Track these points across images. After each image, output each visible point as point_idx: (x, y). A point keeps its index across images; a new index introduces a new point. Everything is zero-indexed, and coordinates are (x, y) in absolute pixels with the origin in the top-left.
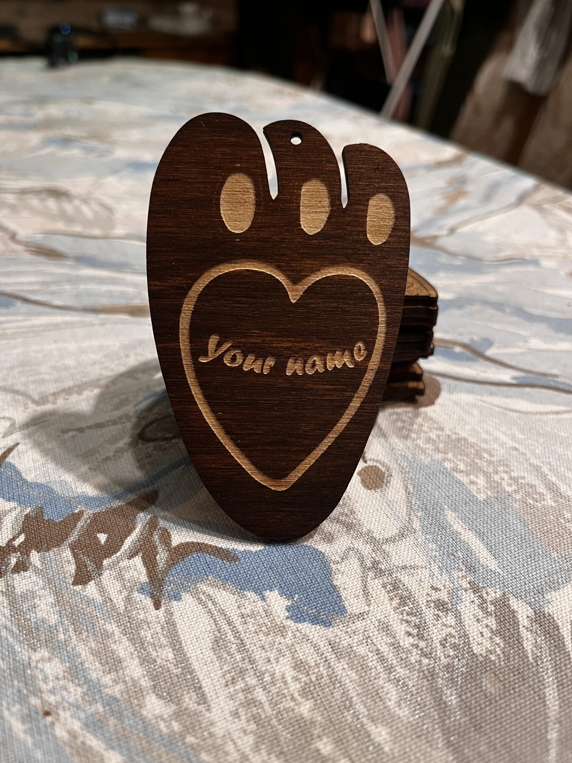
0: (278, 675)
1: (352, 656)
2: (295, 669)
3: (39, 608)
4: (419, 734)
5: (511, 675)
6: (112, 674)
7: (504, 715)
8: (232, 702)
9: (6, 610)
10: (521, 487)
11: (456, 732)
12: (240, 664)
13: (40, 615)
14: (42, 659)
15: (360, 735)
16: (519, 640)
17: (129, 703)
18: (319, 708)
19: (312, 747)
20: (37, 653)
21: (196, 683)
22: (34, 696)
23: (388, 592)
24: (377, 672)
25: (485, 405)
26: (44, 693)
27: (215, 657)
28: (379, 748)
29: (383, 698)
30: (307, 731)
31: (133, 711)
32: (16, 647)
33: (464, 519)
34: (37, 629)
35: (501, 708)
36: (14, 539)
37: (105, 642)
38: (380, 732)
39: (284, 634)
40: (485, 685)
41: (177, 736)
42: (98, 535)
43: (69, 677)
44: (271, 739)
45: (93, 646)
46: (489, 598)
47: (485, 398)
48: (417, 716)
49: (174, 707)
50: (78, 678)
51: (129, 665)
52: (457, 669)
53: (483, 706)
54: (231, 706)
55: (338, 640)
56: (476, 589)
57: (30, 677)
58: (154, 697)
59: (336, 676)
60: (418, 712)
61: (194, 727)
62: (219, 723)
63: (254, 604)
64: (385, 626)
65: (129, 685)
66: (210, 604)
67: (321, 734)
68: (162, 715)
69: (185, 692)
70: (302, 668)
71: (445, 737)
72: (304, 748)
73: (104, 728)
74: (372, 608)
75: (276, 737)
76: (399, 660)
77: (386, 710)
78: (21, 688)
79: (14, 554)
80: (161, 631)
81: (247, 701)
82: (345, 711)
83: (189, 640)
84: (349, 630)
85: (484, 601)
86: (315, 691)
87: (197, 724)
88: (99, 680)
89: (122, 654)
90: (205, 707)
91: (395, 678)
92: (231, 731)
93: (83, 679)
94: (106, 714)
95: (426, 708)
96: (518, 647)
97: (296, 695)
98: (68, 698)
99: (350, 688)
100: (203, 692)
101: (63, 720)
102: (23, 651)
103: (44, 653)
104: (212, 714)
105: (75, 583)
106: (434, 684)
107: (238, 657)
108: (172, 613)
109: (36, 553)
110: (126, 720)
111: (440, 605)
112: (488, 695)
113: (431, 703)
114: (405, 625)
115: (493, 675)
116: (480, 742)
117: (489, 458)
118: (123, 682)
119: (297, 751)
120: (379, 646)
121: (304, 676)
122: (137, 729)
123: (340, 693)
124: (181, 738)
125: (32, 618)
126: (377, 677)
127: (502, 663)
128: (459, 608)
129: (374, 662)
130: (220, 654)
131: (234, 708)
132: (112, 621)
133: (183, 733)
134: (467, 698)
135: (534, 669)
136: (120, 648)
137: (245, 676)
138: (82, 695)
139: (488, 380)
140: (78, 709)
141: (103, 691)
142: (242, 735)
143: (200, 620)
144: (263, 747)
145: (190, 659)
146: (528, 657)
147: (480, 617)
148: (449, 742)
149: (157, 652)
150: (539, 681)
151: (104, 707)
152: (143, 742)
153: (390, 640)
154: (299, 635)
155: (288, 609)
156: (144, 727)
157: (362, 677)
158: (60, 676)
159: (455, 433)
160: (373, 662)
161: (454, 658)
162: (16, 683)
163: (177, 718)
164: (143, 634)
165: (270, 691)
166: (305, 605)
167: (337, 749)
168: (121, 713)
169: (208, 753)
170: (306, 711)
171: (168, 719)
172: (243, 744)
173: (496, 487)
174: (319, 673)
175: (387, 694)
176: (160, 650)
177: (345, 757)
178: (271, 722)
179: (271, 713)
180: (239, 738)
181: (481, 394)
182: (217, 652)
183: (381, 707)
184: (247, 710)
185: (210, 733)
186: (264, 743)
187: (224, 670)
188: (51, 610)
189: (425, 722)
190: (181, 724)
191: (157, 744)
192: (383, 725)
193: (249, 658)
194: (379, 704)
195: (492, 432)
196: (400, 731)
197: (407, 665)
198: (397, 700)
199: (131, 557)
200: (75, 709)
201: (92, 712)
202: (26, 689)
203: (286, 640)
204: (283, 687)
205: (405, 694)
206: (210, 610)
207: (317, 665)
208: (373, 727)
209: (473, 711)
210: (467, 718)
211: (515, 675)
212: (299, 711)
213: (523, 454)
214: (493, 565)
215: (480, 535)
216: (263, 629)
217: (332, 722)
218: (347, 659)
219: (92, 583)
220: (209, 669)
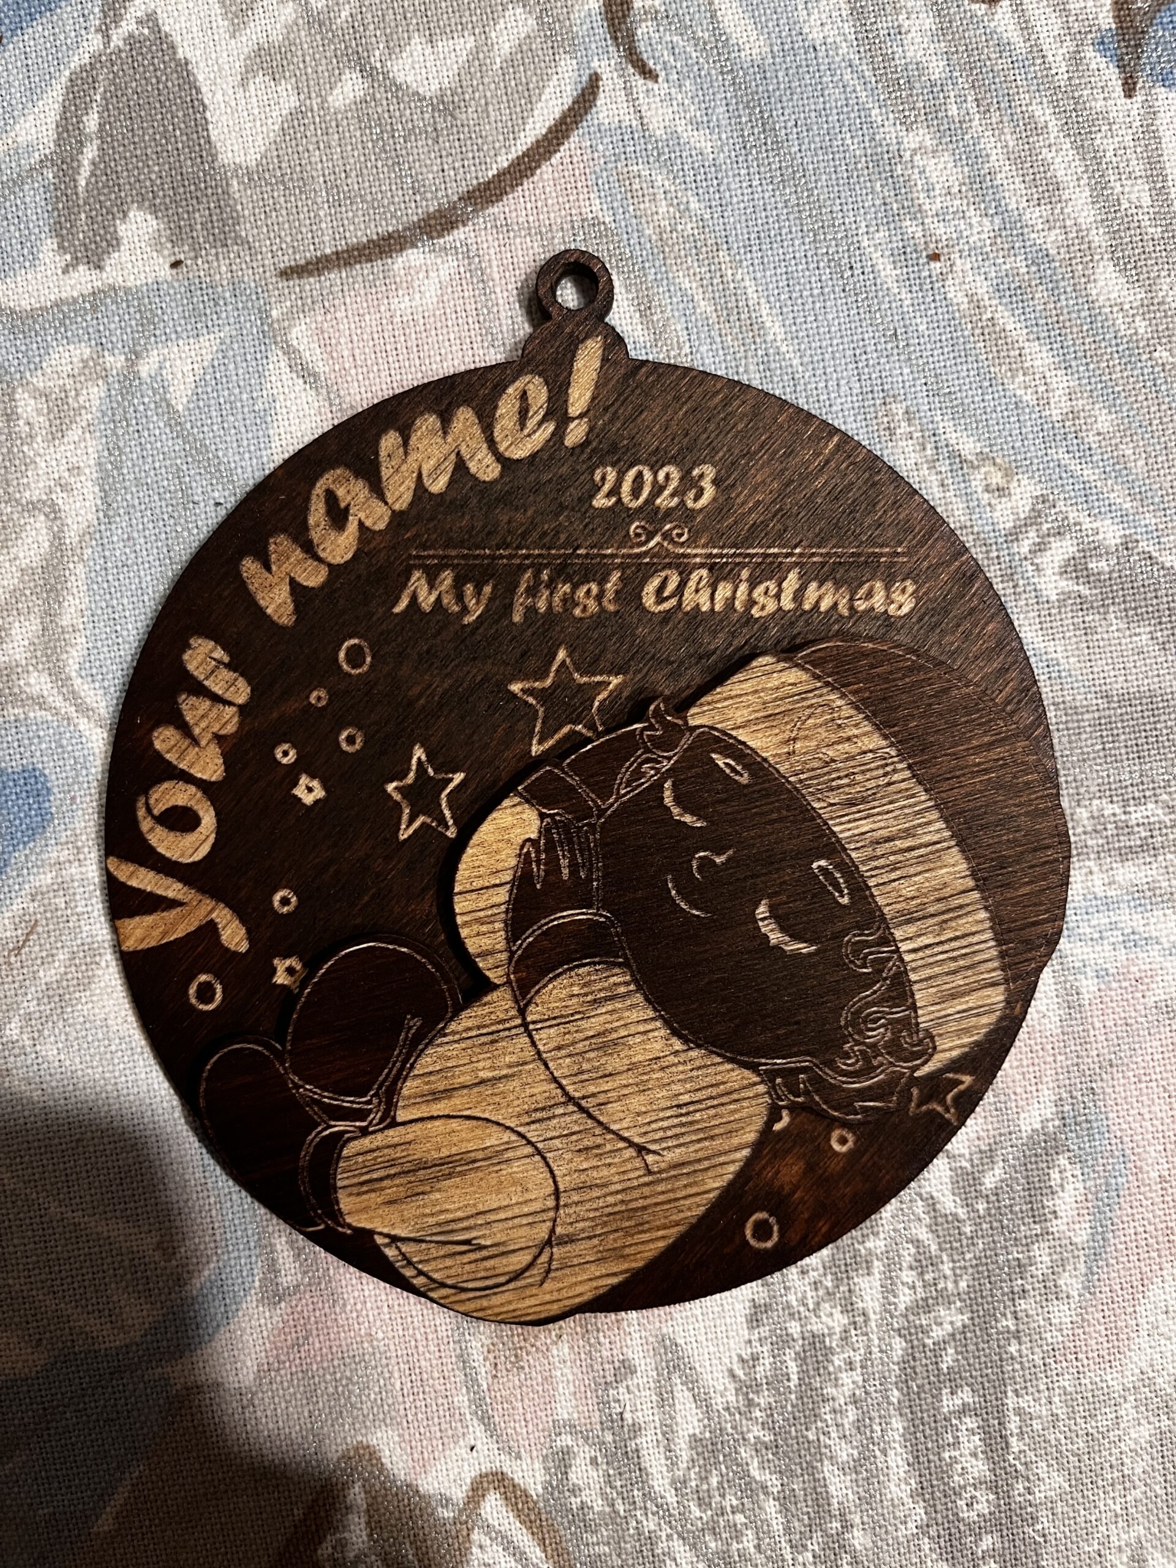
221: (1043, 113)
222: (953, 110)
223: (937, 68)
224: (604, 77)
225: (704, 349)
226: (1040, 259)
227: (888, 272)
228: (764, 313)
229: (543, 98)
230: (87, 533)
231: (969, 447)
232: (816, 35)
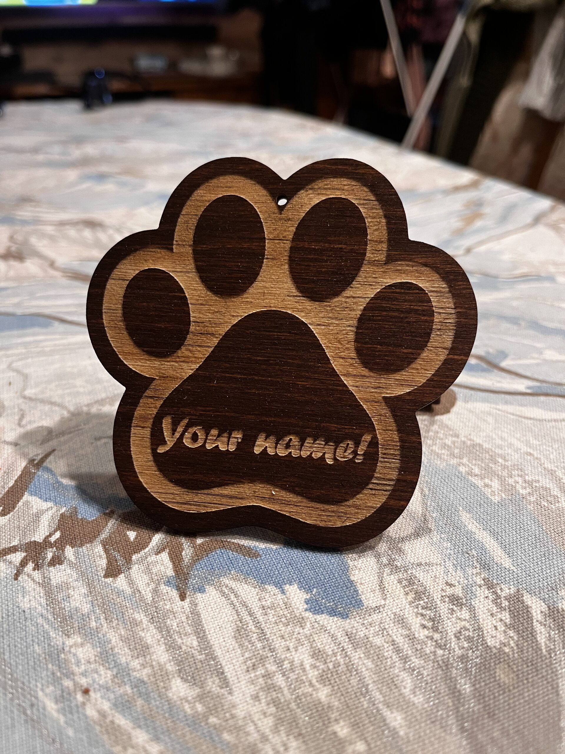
0: (297, 662)
1: (368, 647)
2: (313, 657)
3: (73, 598)
4: (433, 720)
5: (525, 666)
6: (140, 658)
7: (517, 703)
8: (252, 686)
9: (42, 599)
10: (536, 489)
11: (470, 718)
12: (261, 652)
13: (73, 604)
14: (75, 644)
15: (375, 720)
16: (533, 634)
17: (156, 686)
18: (336, 693)
19: (330, 729)
20: (70, 639)
21: (219, 669)
22: (67, 678)
23: (404, 587)
24: (392, 662)
25: (500, 413)
26: (76, 675)
27: (237, 645)
28: (394, 733)
29: (398, 685)
30: (325, 715)
31: (160, 693)
32: (51, 633)
33: (479, 520)
34: (71, 617)
35: (514, 697)
36: (50, 535)
37: (133, 629)
38: (395, 717)
39: (303, 625)
40: (499, 676)
41: (200, 717)
42: (128, 533)
43: (100, 660)
44: (290, 721)
45: (123, 633)
46: (503, 594)
47: (500, 407)
48: (432, 703)
49: (198, 690)
50: (108, 662)
51: (156, 650)
52: (471, 660)
53: (497, 695)
54: (252, 690)
55: (355, 631)
56: (490, 585)
57: (63, 661)
58: (179, 680)
59: (352, 665)
60: (432, 699)
61: (216, 708)
62: (241, 706)
63: (274, 597)
64: (400, 618)
65: (156, 669)
66: (232, 596)
67: (338, 718)
68: (187, 697)
69: (208, 677)
70: (320, 657)
71: (460, 723)
72: (322, 730)
73: (132, 709)
74: (388, 602)
75: (295, 720)
76: (414, 650)
77: (401, 697)
78: (55, 671)
79: (51, 549)
80: (186, 620)
81: (267, 686)
82: (361, 697)
83: (213, 629)
84: (365, 622)
85: (498, 597)
86: (333, 678)
87: (220, 706)
88: (128, 664)
89: (149, 641)
90: (227, 691)
91: (410, 668)
92: (252, 713)
93: (113, 663)
94: (134, 695)
95: (441, 696)
96: (531, 640)
97: (314, 681)
98: (99, 681)
99: (366, 676)
100: (225, 676)
101: (94, 701)
102: (58, 637)
103: (77, 639)
104: (234, 697)
105: (106, 576)
106: (449, 674)
107: (258, 646)
108: (196, 604)
109: (71, 548)
110: (153, 701)
111: (455, 600)
112: (502, 684)
113: (445, 692)
114: (420, 618)
115: (506, 666)
116: (493, 728)
117: (503, 463)
118: (150, 666)
119: (315, 733)
120: (395, 637)
121: (322, 664)
122: (163, 710)
123: (356, 680)
124: (204, 719)
125: (66, 607)
126: (392, 666)
127: (516, 655)
128: (473, 603)
129: (390, 652)
130: (242, 643)
131: (255, 692)
132: (141, 610)
133: (206, 714)
134: (481, 687)
135: (547, 661)
136: (147, 635)
137: (266, 663)
138: (112, 677)
139: (503, 390)
140: (107, 691)
141: (132, 674)
142: (262, 717)
143: (223, 611)
144: (282, 728)
145: (213, 647)
146: (541, 650)
147: (494, 612)
148: (463, 727)
149: (182, 639)
150: (552, 672)
151: (132, 689)
152: (169, 721)
153: (405, 632)
154: (317, 626)
155: (307, 602)
156: (170, 708)
157: (377, 666)
158: (91, 660)
159: (470, 440)
160: (388, 652)
161: (468, 650)
162: (50, 666)
163: (200, 700)
164: (169, 622)
165: (288, 678)
166: (323, 599)
167: (354, 732)
168: (147, 694)
169: (230, 733)
170: (323, 697)
171: (193, 701)
172: (263, 726)
173: (511, 490)
174: (337, 662)
175: (402, 682)
176: (185, 637)
177: (361, 740)
178: (290, 706)
179: (290, 697)
180: (260, 719)
181: (497, 404)
182: (239, 640)
183: (397, 694)
184: (267, 694)
185: (231, 715)
186: (283, 725)
187: (245, 657)
188: (84, 600)
189: (440, 709)
190: (204, 705)
191: (182, 724)
192: (398, 711)
193: (269, 646)
194: (395, 691)
195: (506, 438)
196: (415, 717)
197: (422, 655)
198: (412, 688)
199: (158, 553)
200: (105, 690)
201: (121, 693)
202: (60, 671)
203: (305, 630)
204: (302, 674)
205: (420, 683)
206: (232, 601)
207: (335, 654)
208: (389, 713)
209: (487, 699)
210: (481, 706)
211: (528, 666)
212: (317, 696)
213: (537, 458)
214: (507, 563)
215: (494, 534)
216: (283, 620)
217: (348, 707)
218: (363, 648)
219: (122, 576)
220: (231, 655)
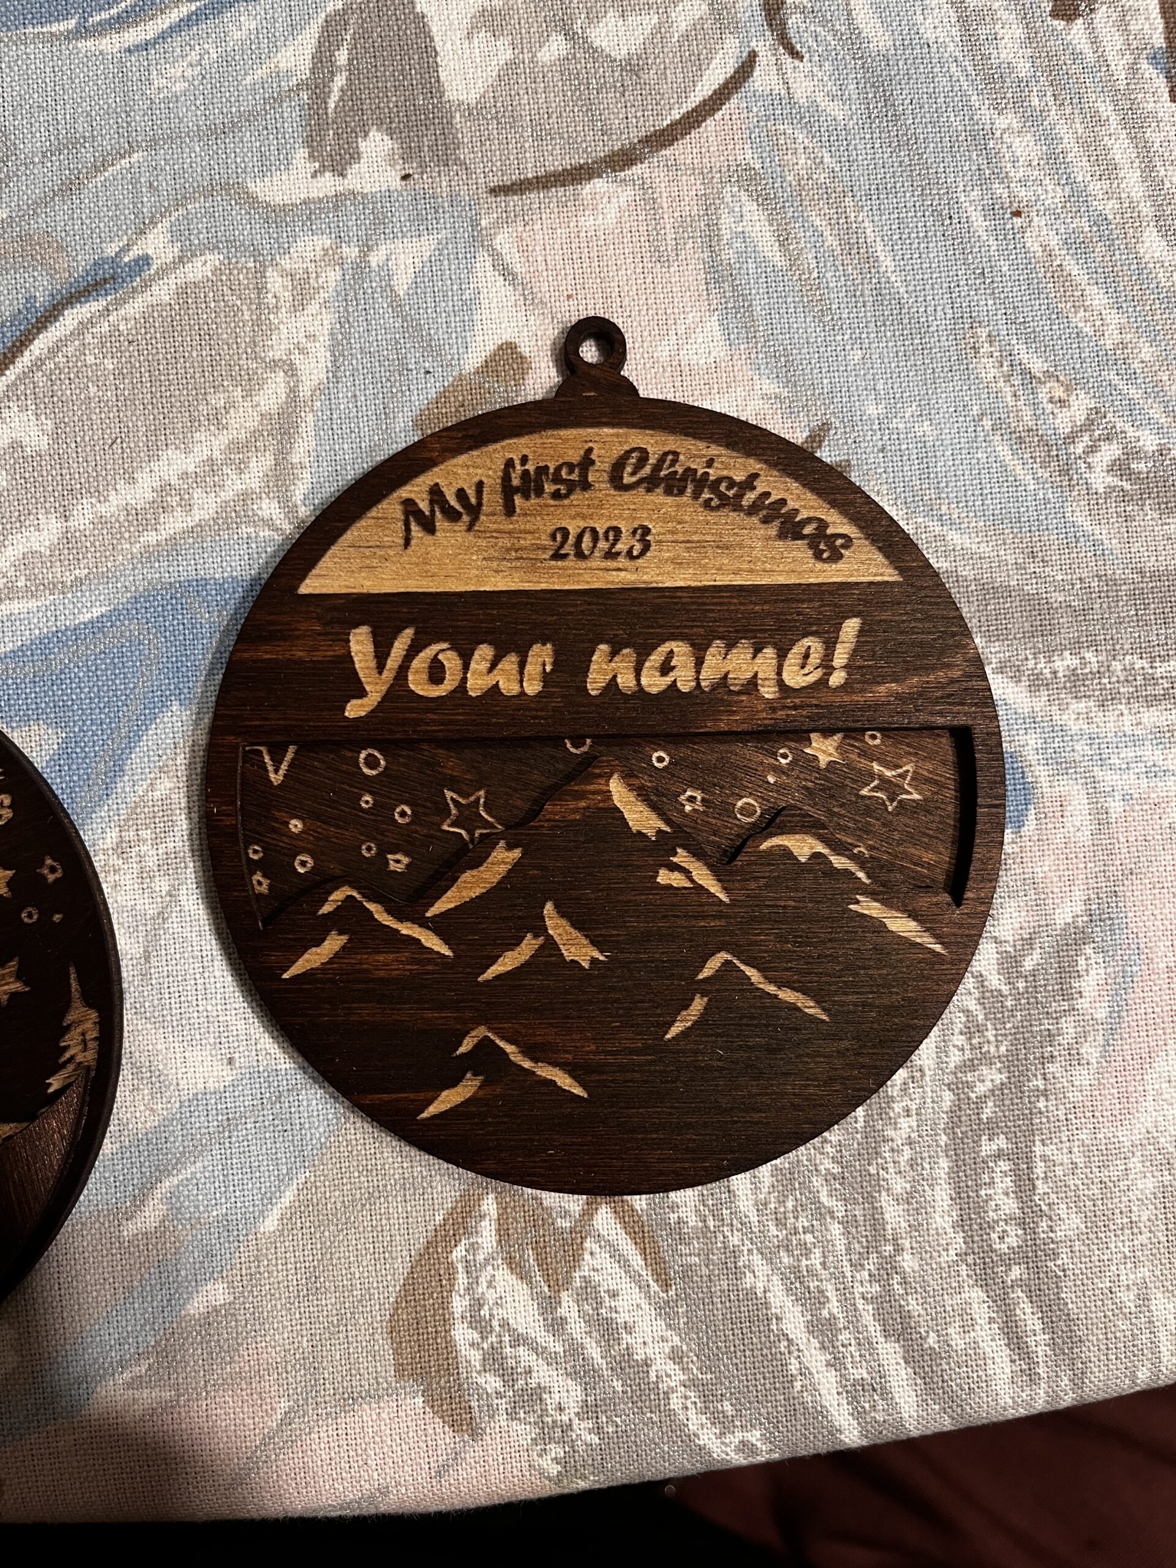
221: (1106, 109)
222: (1035, 102)
223: (1024, 69)
224: (760, 54)
225: (829, 275)
226: (1100, 221)
227: (979, 222)
228: (879, 249)
229: (711, 67)
230: (319, 389)
231: (1037, 366)
232: (930, 35)
